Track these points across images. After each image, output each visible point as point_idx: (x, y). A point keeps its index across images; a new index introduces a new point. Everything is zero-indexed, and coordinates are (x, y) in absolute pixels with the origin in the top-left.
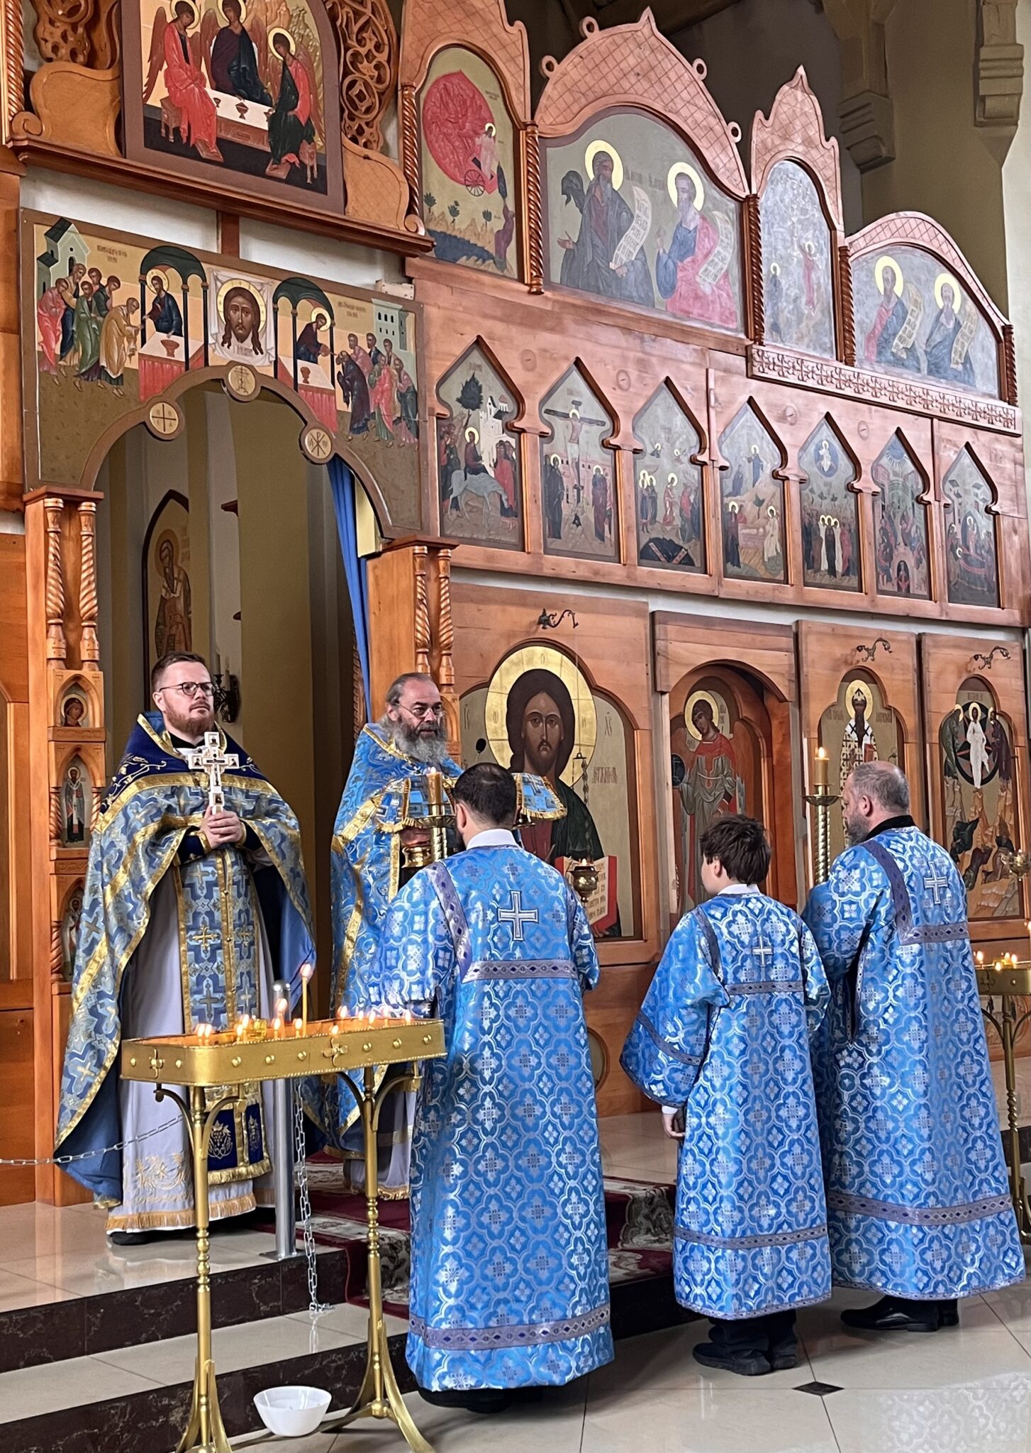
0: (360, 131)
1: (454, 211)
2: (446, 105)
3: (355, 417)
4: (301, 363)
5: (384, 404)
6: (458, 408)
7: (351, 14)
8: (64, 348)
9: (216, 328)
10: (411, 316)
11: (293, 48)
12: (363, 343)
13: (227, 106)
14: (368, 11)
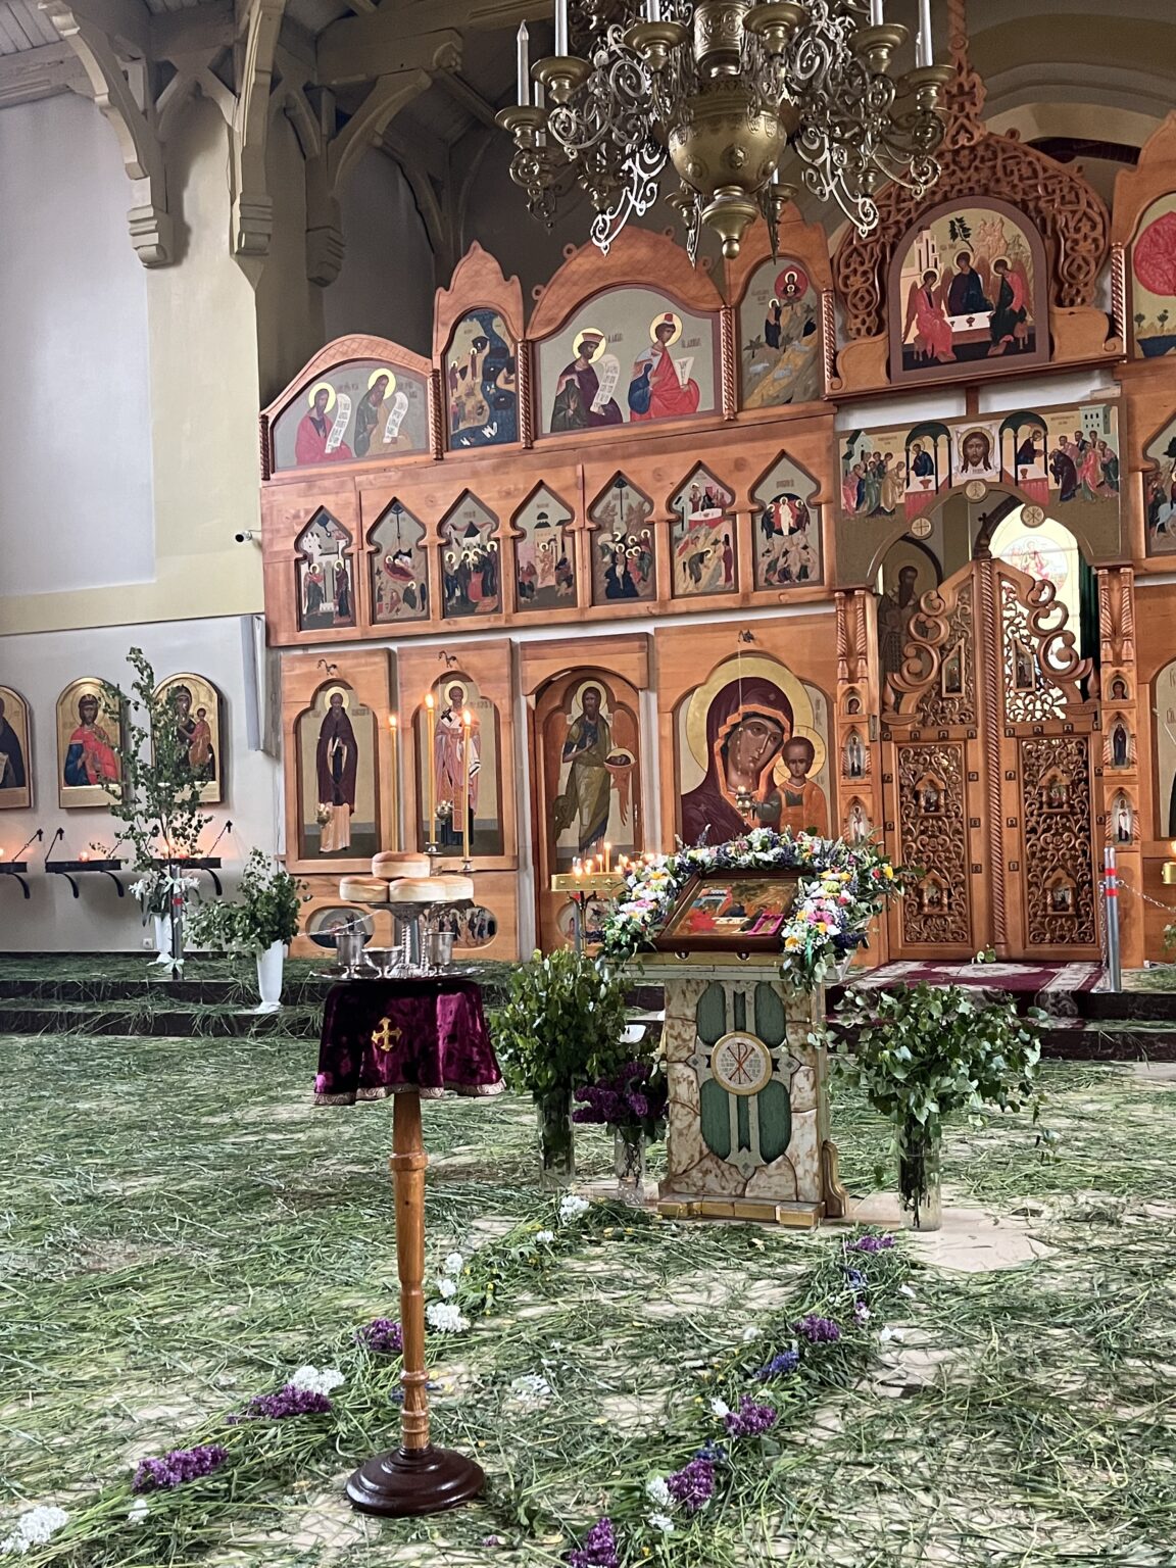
0: (1078, 292)
1: (1163, 318)
2: (1155, 243)
3: (1063, 491)
4: (1020, 467)
5: (1089, 475)
6: (1164, 460)
7: (1069, 216)
8: (858, 504)
9: (957, 462)
10: (1115, 409)
11: (1009, 266)
12: (1072, 439)
13: (960, 323)
14: (1083, 205)
